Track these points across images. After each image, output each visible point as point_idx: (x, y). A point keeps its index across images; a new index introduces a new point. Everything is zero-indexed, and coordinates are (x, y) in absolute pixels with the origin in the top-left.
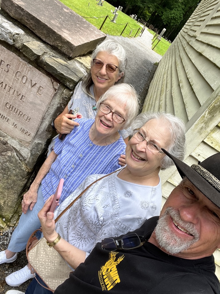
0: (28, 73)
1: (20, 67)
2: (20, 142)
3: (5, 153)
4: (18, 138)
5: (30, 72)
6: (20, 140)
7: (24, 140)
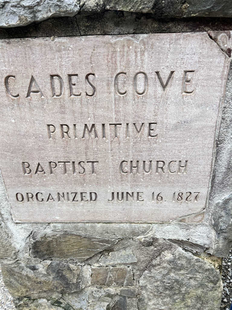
0: (142, 60)
1: (118, 59)
2: (181, 223)
3: (158, 258)
4: (175, 216)
5: (146, 54)
6: (180, 219)
7: (190, 213)
